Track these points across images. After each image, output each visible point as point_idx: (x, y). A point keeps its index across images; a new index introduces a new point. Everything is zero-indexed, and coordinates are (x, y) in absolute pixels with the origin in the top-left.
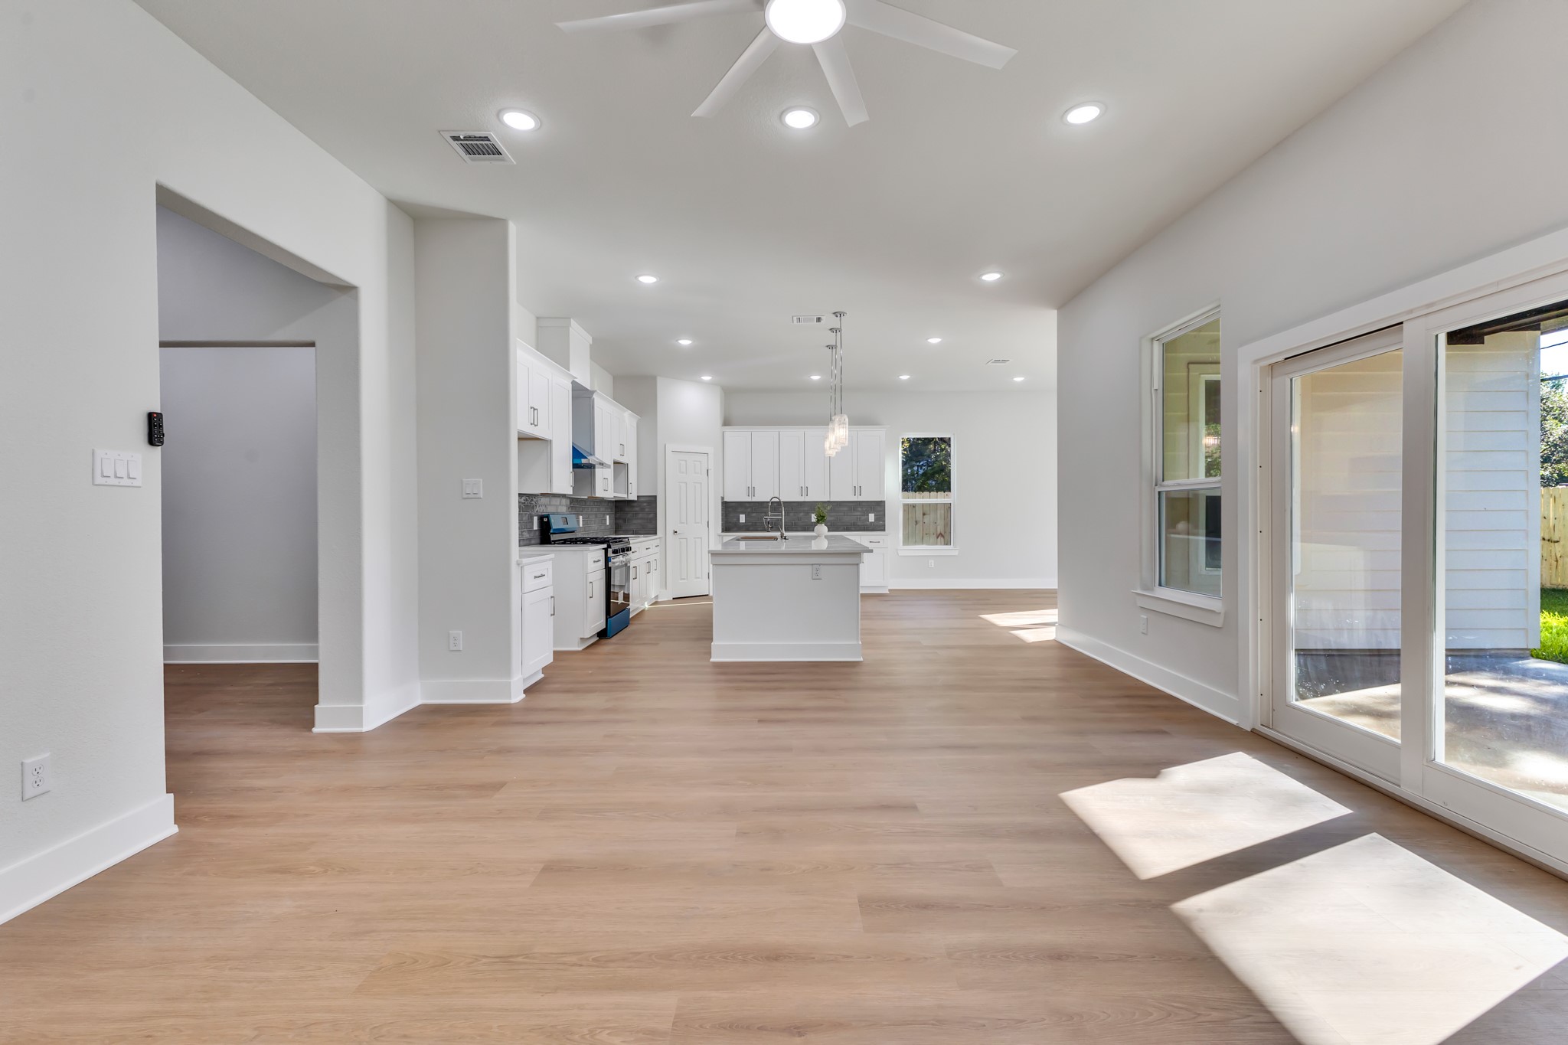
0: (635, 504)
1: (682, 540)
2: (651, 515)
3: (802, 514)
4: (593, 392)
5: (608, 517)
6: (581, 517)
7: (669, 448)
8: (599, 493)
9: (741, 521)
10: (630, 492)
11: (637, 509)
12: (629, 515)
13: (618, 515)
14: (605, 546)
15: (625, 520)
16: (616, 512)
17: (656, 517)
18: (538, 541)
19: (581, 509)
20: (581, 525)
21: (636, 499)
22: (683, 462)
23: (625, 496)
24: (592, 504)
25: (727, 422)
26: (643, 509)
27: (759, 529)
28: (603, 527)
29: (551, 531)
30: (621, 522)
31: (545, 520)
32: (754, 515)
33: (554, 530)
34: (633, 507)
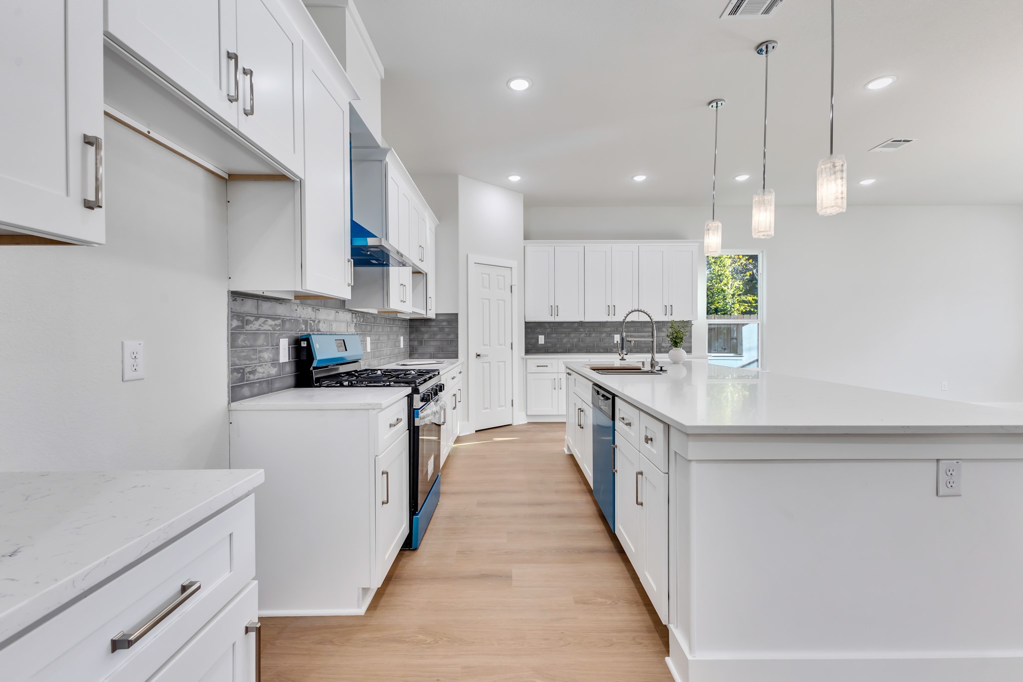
0: (433, 324)
1: (485, 365)
2: (452, 336)
3: (604, 335)
4: (385, 152)
5: (402, 338)
6: (368, 339)
7: (473, 258)
8: (395, 304)
9: (540, 343)
10: (429, 307)
11: (435, 329)
12: (426, 336)
13: (413, 336)
14: (409, 390)
15: (421, 342)
16: (411, 333)
17: (458, 338)
18: (291, 381)
19: (369, 328)
20: (369, 350)
21: (434, 317)
22: (487, 276)
23: (424, 312)
24: (383, 320)
25: (527, 237)
26: (442, 329)
27: (560, 351)
28: (396, 351)
29: (315, 364)
30: (416, 343)
31: (304, 344)
32: (554, 335)
33: (320, 361)
34: (430, 327)
